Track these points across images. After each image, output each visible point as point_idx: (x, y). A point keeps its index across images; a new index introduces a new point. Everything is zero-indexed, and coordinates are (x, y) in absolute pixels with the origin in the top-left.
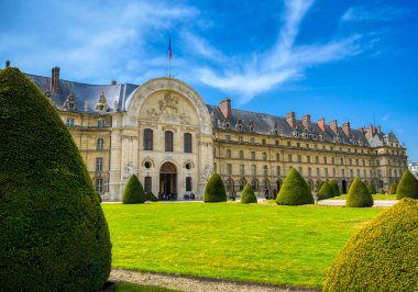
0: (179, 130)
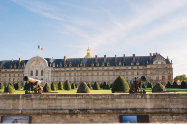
0: (40, 70)
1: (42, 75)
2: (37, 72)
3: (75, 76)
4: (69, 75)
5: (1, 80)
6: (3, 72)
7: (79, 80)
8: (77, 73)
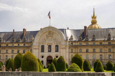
0: (53, 44)
1: (57, 51)
2: (50, 47)
3: (101, 52)
4: (92, 51)
5: (1, 58)
6: (4, 48)
7: (108, 58)
8: (103, 49)
